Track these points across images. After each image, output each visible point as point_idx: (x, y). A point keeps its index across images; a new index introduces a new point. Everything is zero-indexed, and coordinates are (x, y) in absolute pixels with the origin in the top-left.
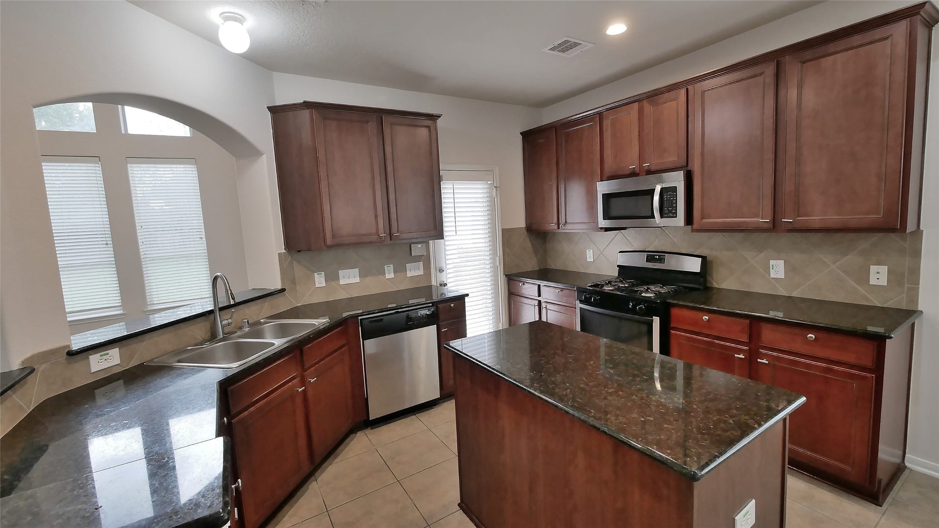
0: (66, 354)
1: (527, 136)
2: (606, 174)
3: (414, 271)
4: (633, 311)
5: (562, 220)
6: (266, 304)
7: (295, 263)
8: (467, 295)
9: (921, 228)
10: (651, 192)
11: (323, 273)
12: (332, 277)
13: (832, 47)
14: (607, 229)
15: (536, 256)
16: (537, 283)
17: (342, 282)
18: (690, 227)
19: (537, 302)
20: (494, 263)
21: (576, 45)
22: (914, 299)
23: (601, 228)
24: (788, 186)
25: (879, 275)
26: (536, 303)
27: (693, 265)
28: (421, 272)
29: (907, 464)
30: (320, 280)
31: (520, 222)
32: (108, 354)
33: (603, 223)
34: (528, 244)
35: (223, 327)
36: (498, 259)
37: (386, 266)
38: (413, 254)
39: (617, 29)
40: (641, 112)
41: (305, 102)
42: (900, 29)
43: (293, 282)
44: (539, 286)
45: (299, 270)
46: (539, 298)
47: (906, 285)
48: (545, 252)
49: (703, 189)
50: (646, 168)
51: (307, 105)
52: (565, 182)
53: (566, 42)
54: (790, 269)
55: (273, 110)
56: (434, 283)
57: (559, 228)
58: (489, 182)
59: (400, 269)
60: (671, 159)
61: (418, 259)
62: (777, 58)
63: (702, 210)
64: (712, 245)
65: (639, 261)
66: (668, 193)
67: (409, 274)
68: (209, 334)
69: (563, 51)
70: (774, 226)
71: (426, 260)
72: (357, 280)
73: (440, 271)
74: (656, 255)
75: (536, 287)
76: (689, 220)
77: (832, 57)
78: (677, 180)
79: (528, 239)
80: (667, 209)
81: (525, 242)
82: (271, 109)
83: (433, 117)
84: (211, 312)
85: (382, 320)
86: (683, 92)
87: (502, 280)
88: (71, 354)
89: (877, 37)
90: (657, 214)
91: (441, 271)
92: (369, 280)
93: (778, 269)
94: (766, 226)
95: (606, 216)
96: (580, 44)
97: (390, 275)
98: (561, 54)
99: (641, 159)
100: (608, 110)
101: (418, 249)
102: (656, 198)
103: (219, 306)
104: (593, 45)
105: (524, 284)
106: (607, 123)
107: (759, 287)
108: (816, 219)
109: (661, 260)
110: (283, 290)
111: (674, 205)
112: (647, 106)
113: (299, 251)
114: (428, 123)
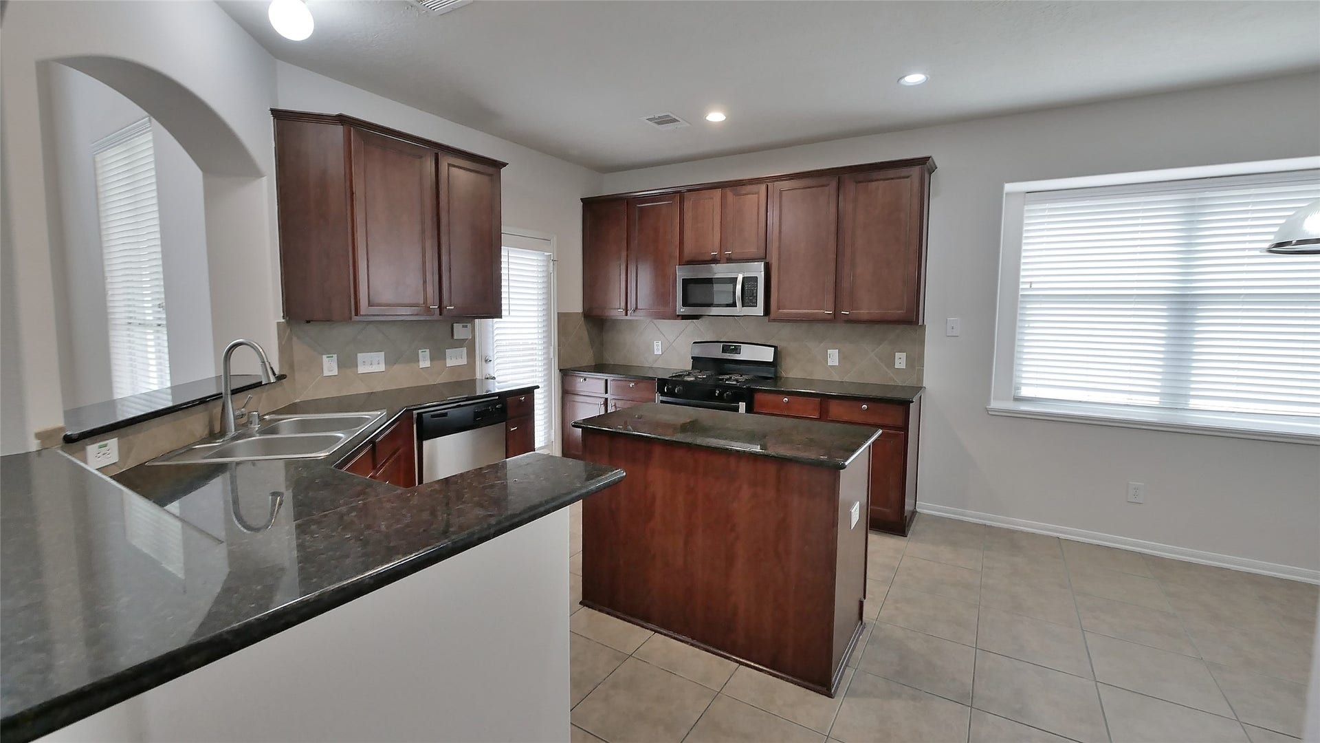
0: (61, 441)
1: (590, 205)
2: (686, 258)
3: (455, 359)
4: (720, 398)
5: (631, 305)
6: (264, 394)
7: (295, 339)
8: (538, 387)
9: (925, 323)
10: (734, 280)
11: (335, 356)
12: (347, 363)
13: (875, 175)
14: (684, 317)
15: (592, 348)
16: (603, 377)
17: (362, 369)
18: (767, 318)
19: (604, 400)
20: (548, 353)
21: (674, 121)
22: (920, 379)
23: (678, 315)
24: (845, 285)
25: (900, 361)
26: (602, 401)
27: (767, 355)
28: (463, 361)
29: (918, 510)
30: (330, 366)
31: (576, 306)
32: (105, 446)
33: (681, 310)
34: (585, 334)
35: (236, 418)
36: (552, 350)
37: (420, 351)
38: (455, 338)
39: (716, 117)
40: (723, 197)
42: (915, 171)
43: (292, 367)
44: (606, 380)
45: (300, 350)
46: (606, 396)
47: (917, 368)
48: (602, 344)
49: (779, 282)
50: (728, 256)
51: (342, 119)
52: (637, 262)
53: (668, 116)
54: (842, 357)
55: (278, 114)
56: (478, 376)
57: (627, 315)
58: (546, 254)
59: (438, 356)
60: (752, 250)
61: (460, 343)
62: (840, 175)
63: (778, 302)
64: (784, 335)
65: (716, 352)
66: (749, 282)
67: (450, 362)
68: (207, 432)
69: (659, 123)
70: (835, 318)
71: (470, 346)
72: (382, 367)
73: (486, 361)
74: (733, 346)
75: (603, 382)
76: (767, 311)
77: (876, 183)
78: (757, 270)
79: (585, 328)
80: (748, 298)
81: (581, 330)
82: (276, 113)
83: (498, 165)
84: (218, 397)
85: (445, 415)
86: (763, 187)
87: (555, 375)
88: (68, 440)
89: (903, 175)
90: (739, 303)
91: (489, 360)
92: (397, 368)
93: (833, 357)
94: (829, 317)
95: (685, 304)
96: (678, 121)
97: (425, 363)
98: (656, 125)
99: (722, 246)
100: (689, 191)
101: (460, 331)
102: (739, 287)
103: (232, 388)
104: (688, 125)
105: (585, 380)
106: (688, 205)
107: (819, 375)
108: (864, 312)
109: (737, 350)
110: (283, 377)
111: (755, 295)
112: (729, 193)
114: (490, 170)
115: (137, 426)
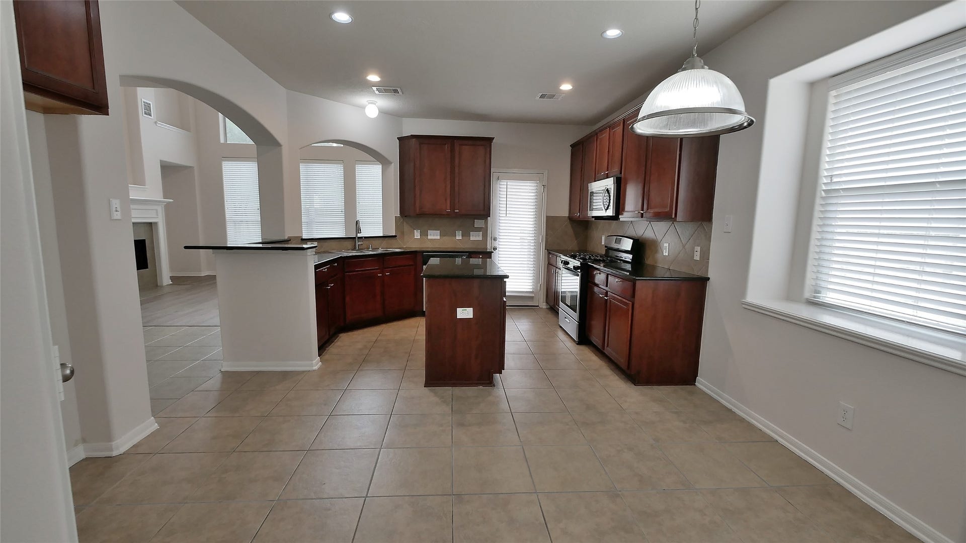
0: (300, 240)
3: (476, 237)
6: (385, 241)
7: (405, 223)
11: (419, 231)
12: (424, 234)
15: (576, 239)
17: (430, 237)
20: (537, 240)
22: (707, 271)
25: (697, 254)
28: (480, 239)
29: (696, 383)
30: (417, 234)
31: (563, 211)
34: (570, 231)
35: (358, 245)
36: (541, 237)
37: (456, 231)
38: (475, 226)
41: (411, 135)
43: (403, 233)
45: (406, 228)
47: (705, 260)
56: (489, 247)
58: (539, 181)
59: (466, 234)
61: (478, 230)
67: (473, 238)
70: (642, 216)
71: (485, 231)
72: (439, 237)
79: (570, 226)
81: (567, 227)
82: (399, 139)
83: (489, 140)
86: (622, 123)
87: (543, 253)
88: (302, 240)
91: (495, 239)
92: (445, 238)
93: (666, 249)
97: (459, 237)
100: (599, 132)
101: (479, 223)
106: (599, 142)
110: (395, 236)
113: (406, 216)
114: (485, 144)
115: (325, 241)
